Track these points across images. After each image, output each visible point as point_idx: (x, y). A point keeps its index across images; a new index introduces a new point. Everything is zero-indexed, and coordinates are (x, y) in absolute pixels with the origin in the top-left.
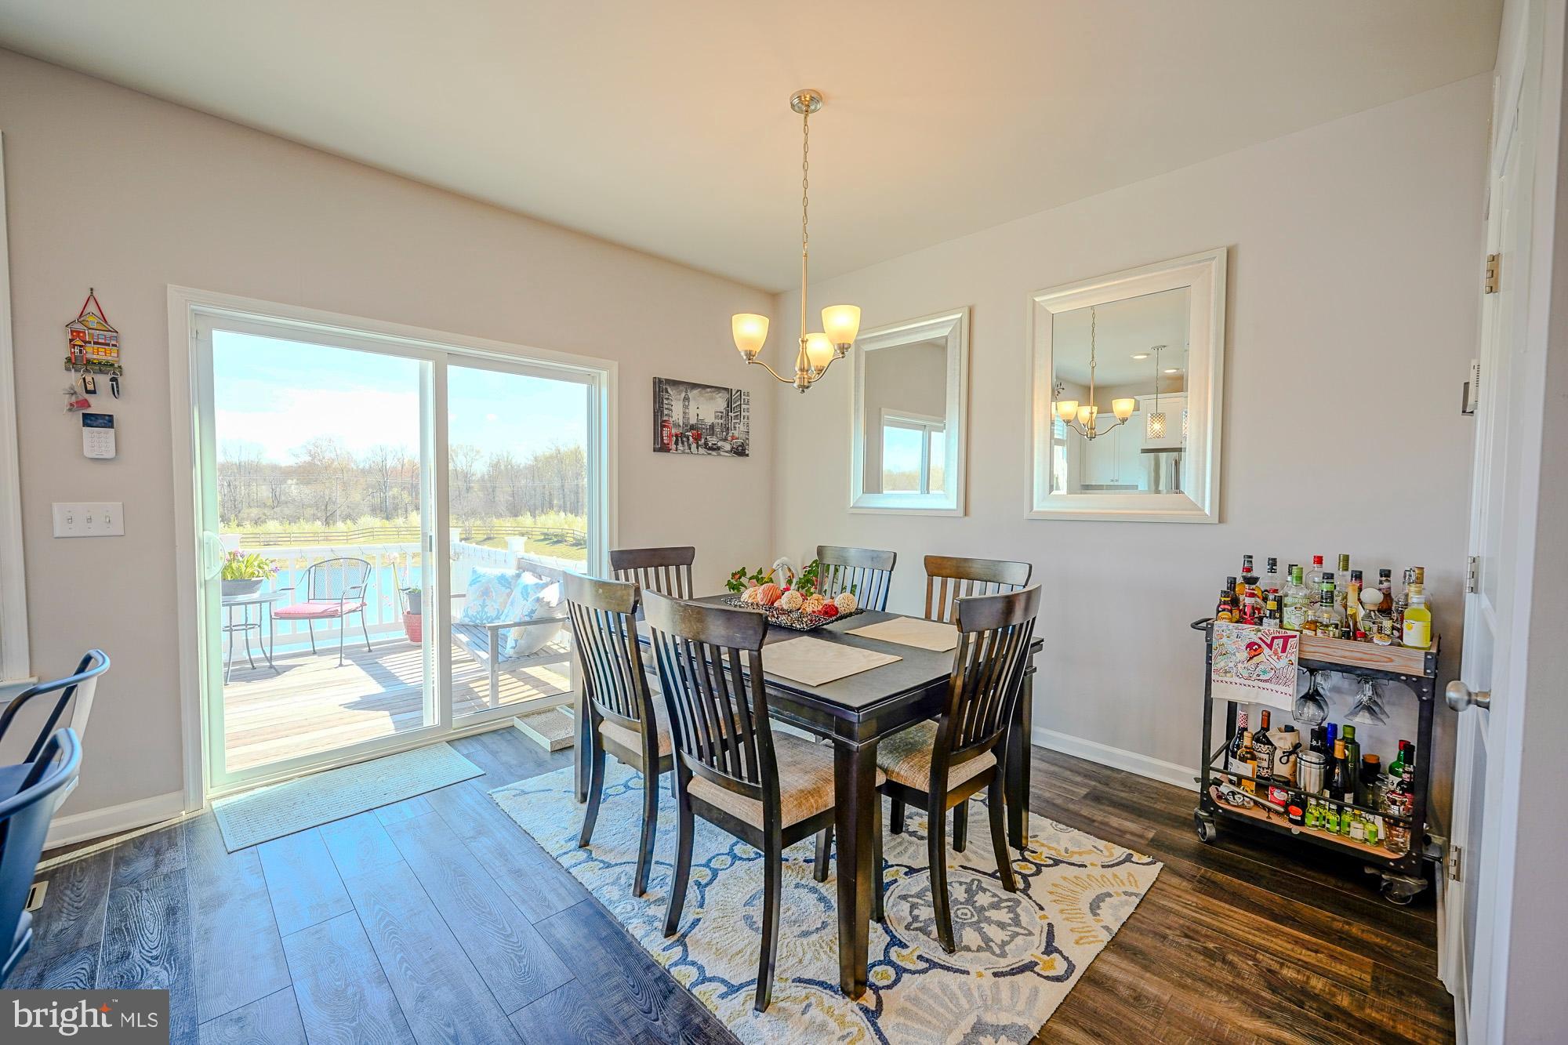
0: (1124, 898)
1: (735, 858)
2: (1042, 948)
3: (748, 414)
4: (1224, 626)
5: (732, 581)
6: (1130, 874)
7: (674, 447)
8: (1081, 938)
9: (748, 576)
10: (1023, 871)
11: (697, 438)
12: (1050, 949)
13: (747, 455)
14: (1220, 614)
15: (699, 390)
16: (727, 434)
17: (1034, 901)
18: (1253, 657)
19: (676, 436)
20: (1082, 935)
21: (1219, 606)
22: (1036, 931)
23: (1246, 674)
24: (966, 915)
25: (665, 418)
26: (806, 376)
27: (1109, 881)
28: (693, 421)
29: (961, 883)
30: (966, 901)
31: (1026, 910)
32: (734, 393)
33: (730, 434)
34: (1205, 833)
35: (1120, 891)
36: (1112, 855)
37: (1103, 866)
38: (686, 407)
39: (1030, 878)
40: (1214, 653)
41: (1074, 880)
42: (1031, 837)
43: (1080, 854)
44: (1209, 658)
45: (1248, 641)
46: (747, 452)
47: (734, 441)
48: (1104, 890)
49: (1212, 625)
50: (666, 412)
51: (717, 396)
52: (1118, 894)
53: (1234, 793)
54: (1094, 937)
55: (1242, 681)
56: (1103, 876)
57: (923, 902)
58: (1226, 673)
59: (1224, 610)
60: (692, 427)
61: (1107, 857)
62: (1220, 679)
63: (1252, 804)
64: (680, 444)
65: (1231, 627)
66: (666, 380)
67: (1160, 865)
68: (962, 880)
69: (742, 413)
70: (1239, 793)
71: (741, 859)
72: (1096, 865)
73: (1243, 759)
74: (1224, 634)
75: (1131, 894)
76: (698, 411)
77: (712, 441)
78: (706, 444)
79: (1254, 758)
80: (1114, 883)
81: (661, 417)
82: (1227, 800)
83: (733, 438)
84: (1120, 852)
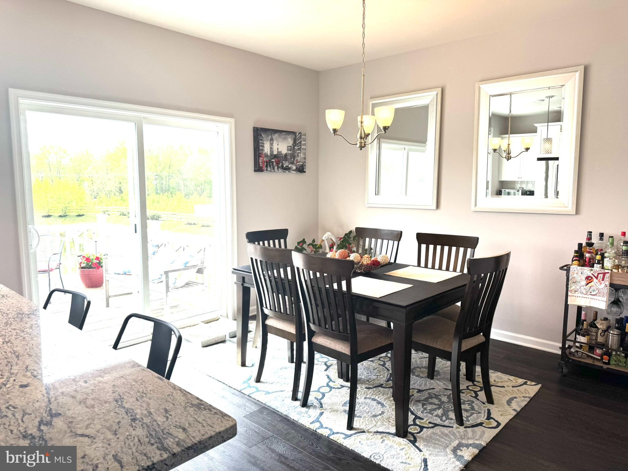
0: (523, 399)
1: (331, 388)
2: (486, 417)
3: (305, 147)
4: (575, 269)
5: (298, 247)
6: (526, 390)
7: (265, 168)
8: (503, 414)
9: (308, 243)
10: (474, 390)
11: (278, 164)
12: (489, 417)
13: (305, 172)
14: (574, 262)
15: (278, 134)
16: (294, 160)
17: (481, 401)
18: (589, 283)
19: (267, 162)
20: (504, 413)
21: (573, 258)
22: (483, 412)
23: (584, 292)
24: (449, 407)
25: (261, 152)
26: (363, 141)
27: (515, 392)
28: (275, 153)
29: (445, 395)
30: (448, 402)
31: (477, 404)
32: (297, 134)
33: (296, 160)
34: (563, 371)
35: (521, 396)
36: (517, 382)
37: (513, 387)
38: (272, 144)
39: (478, 393)
40: (570, 282)
41: (499, 392)
42: (477, 376)
43: (502, 382)
44: (567, 284)
45: (586, 276)
46: (305, 170)
47: (298, 164)
48: (513, 396)
49: (570, 268)
50: (261, 148)
51: (288, 137)
52: (520, 397)
53: (577, 351)
54: (509, 413)
55: (583, 295)
56: (512, 391)
57: (428, 403)
58: (575, 292)
59: (575, 260)
60: (275, 156)
61: (515, 383)
62: (572, 295)
63: (586, 356)
64: (269, 167)
65: (578, 269)
66: (261, 128)
67: (540, 386)
68: (445, 394)
69: (302, 147)
70: (580, 352)
71: (334, 388)
72: (509, 386)
73: (583, 336)
74: (575, 272)
75: (526, 397)
76: (278, 147)
77: (286, 164)
78: (282, 166)
79: (588, 335)
80: (518, 393)
81: (258, 152)
82: (574, 355)
83: (297, 161)
84: (521, 381)
